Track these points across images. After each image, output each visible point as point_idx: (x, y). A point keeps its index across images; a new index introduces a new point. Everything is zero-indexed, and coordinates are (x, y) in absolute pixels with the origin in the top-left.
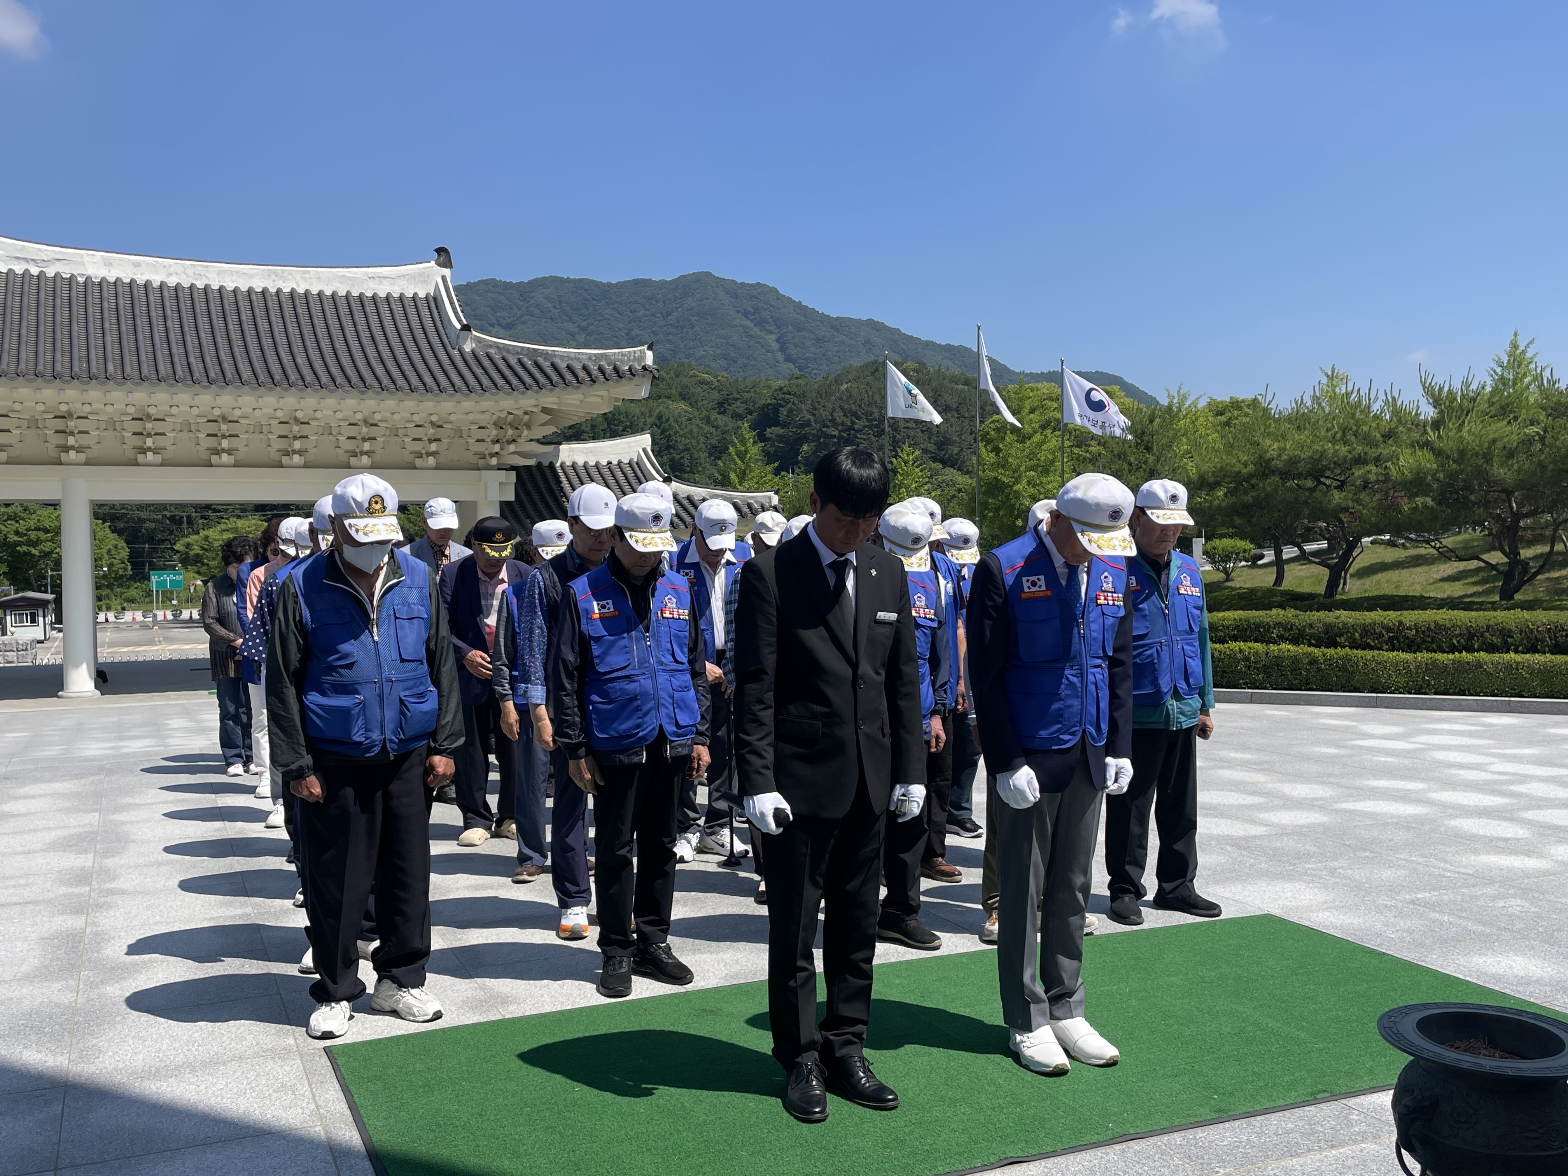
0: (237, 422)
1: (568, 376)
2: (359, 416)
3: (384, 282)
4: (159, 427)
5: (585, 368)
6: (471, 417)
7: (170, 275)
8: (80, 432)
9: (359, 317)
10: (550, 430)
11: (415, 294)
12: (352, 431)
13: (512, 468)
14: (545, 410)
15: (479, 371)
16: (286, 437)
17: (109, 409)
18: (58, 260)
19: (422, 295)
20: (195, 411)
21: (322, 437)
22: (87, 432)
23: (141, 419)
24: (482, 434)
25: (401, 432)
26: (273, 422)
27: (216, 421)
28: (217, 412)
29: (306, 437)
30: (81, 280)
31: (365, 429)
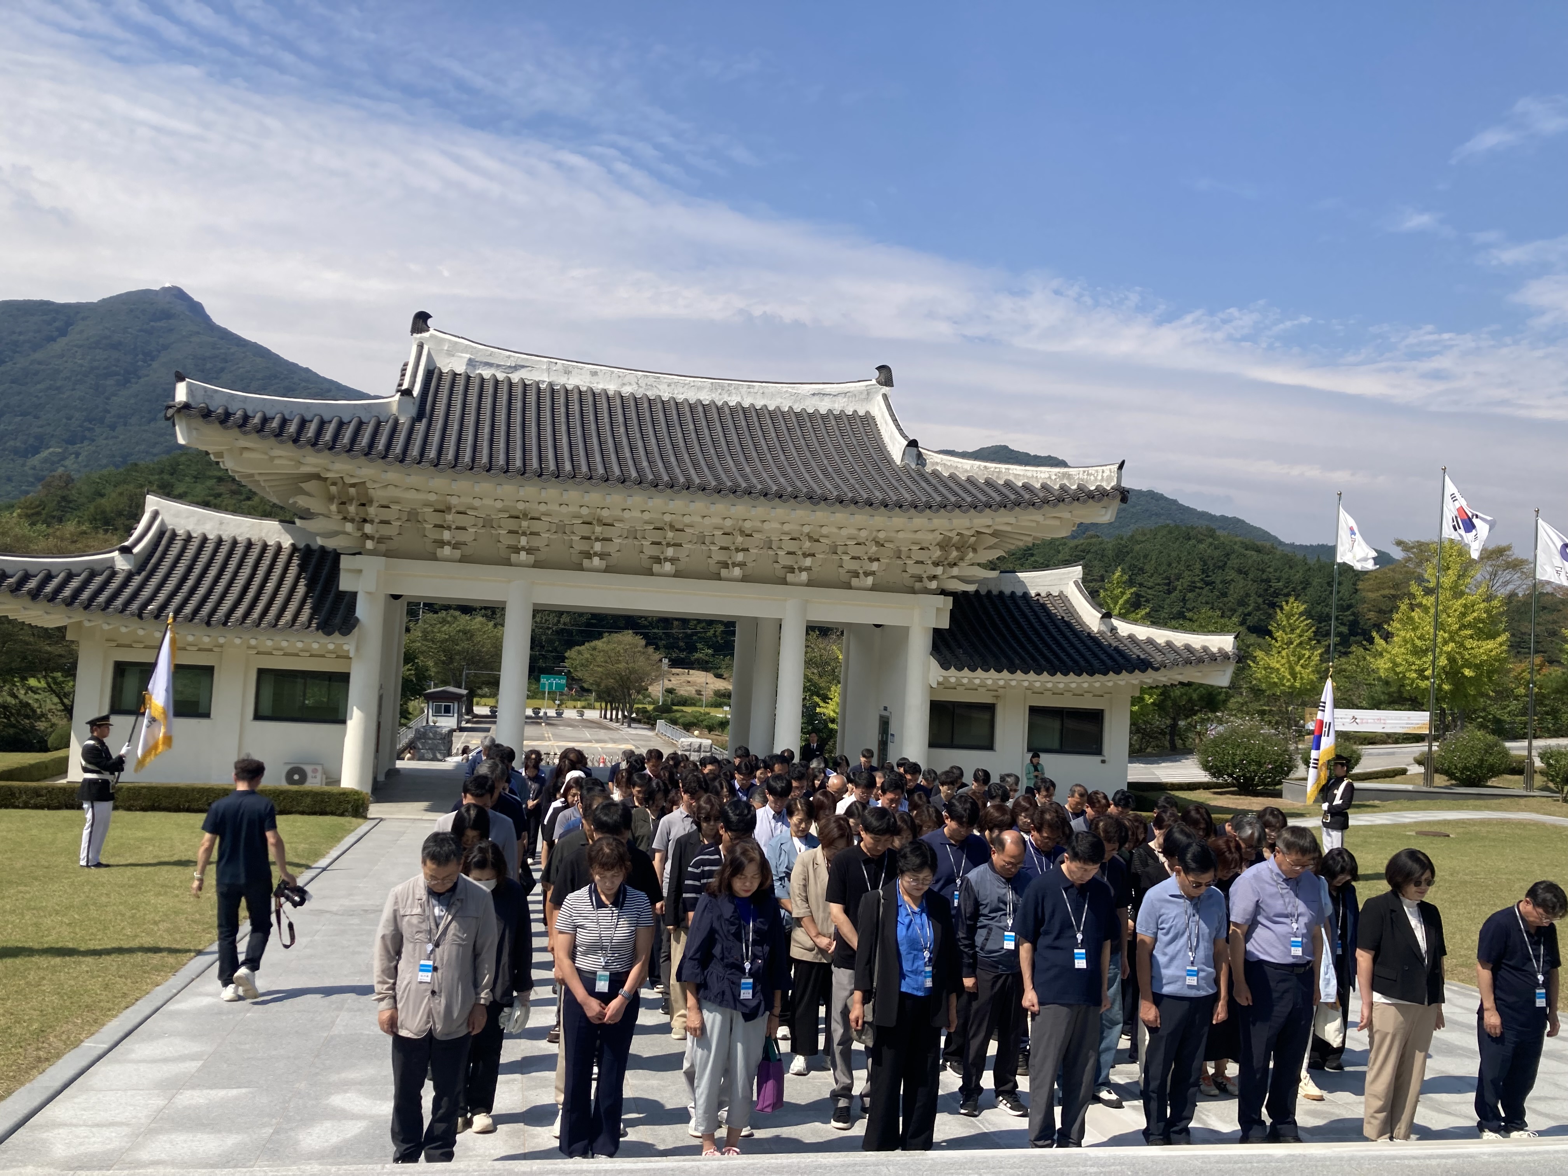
0: (683, 530)
2: (806, 529)
3: (826, 398)
4: (608, 531)
5: (1044, 487)
6: (916, 536)
7: (624, 384)
8: (531, 533)
11: (855, 411)
12: (793, 546)
14: (995, 532)
15: (929, 487)
16: (727, 548)
17: (563, 510)
18: (523, 367)
19: (861, 413)
20: (645, 517)
21: (762, 551)
22: (538, 534)
23: (591, 523)
24: (923, 555)
25: (841, 550)
26: (717, 533)
27: (662, 528)
28: (665, 519)
29: (748, 550)
31: (807, 544)
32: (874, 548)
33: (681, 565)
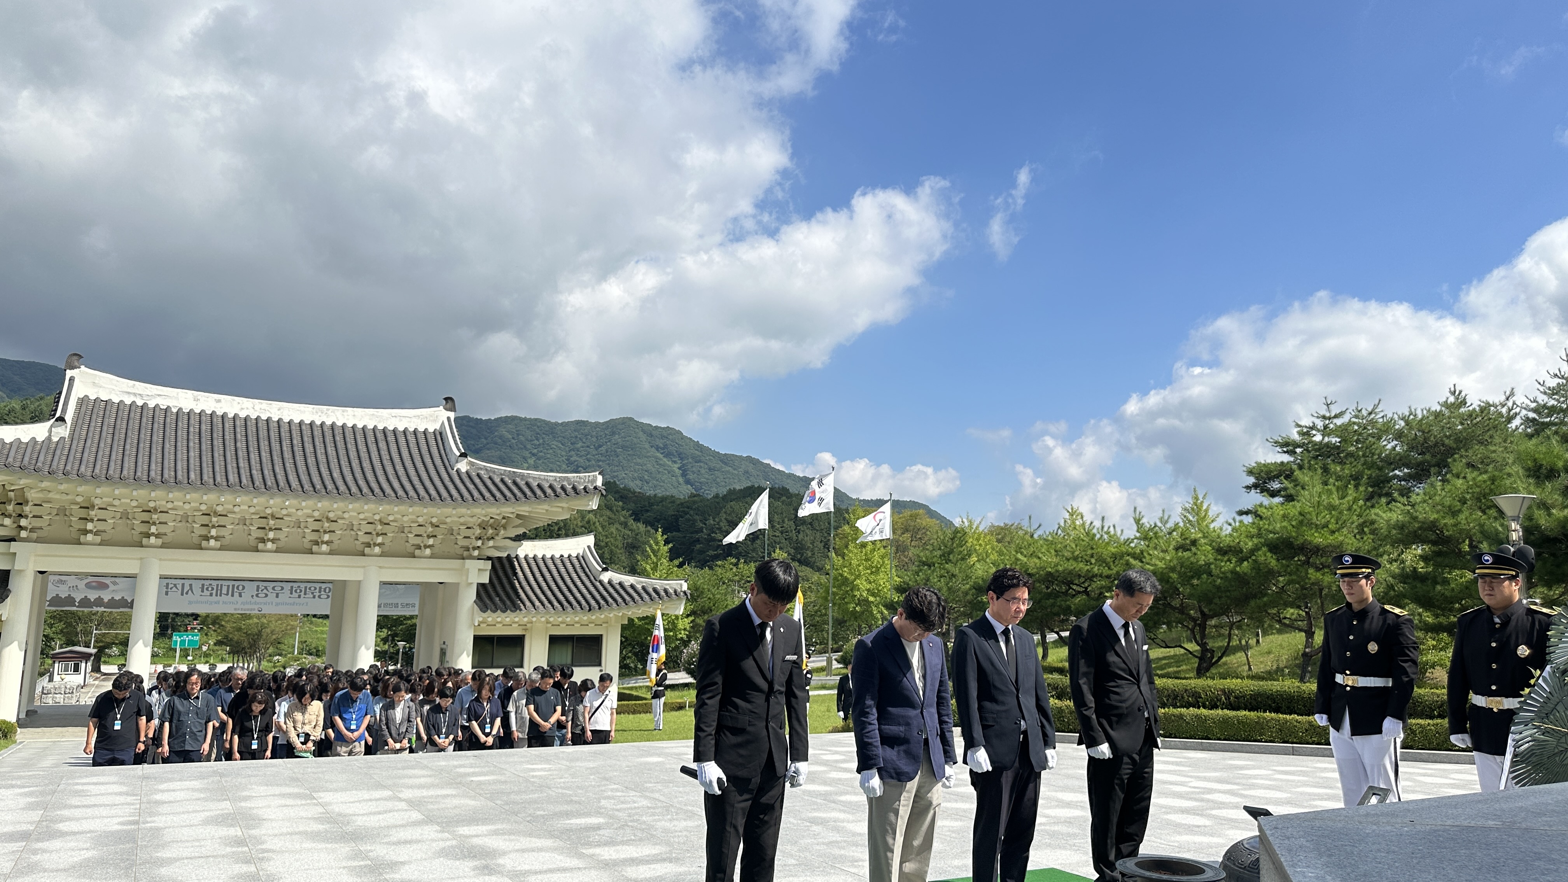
0: (282, 519)
1: (539, 492)
2: (377, 517)
3: (403, 419)
4: (222, 521)
5: (551, 487)
6: (462, 520)
7: (242, 409)
8: (160, 523)
9: (382, 445)
10: (521, 531)
11: (426, 429)
12: (369, 528)
13: (489, 558)
14: (518, 516)
15: (471, 487)
16: (318, 531)
17: (187, 506)
18: (159, 395)
19: (431, 430)
20: (252, 510)
21: (345, 532)
22: (166, 523)
23: (209, 515)
24: (469, 533)
25: (406, 530)
26: (310, 520)
27: (266, 518)
28: (269, 511)
29: (334, 532)
30: (175, 410)
31: (379, 527)
32: (430, 529)
33: (281, 544)
